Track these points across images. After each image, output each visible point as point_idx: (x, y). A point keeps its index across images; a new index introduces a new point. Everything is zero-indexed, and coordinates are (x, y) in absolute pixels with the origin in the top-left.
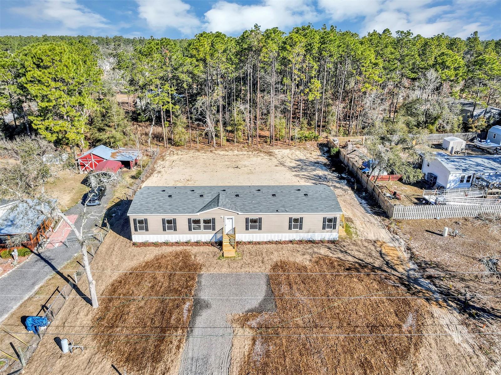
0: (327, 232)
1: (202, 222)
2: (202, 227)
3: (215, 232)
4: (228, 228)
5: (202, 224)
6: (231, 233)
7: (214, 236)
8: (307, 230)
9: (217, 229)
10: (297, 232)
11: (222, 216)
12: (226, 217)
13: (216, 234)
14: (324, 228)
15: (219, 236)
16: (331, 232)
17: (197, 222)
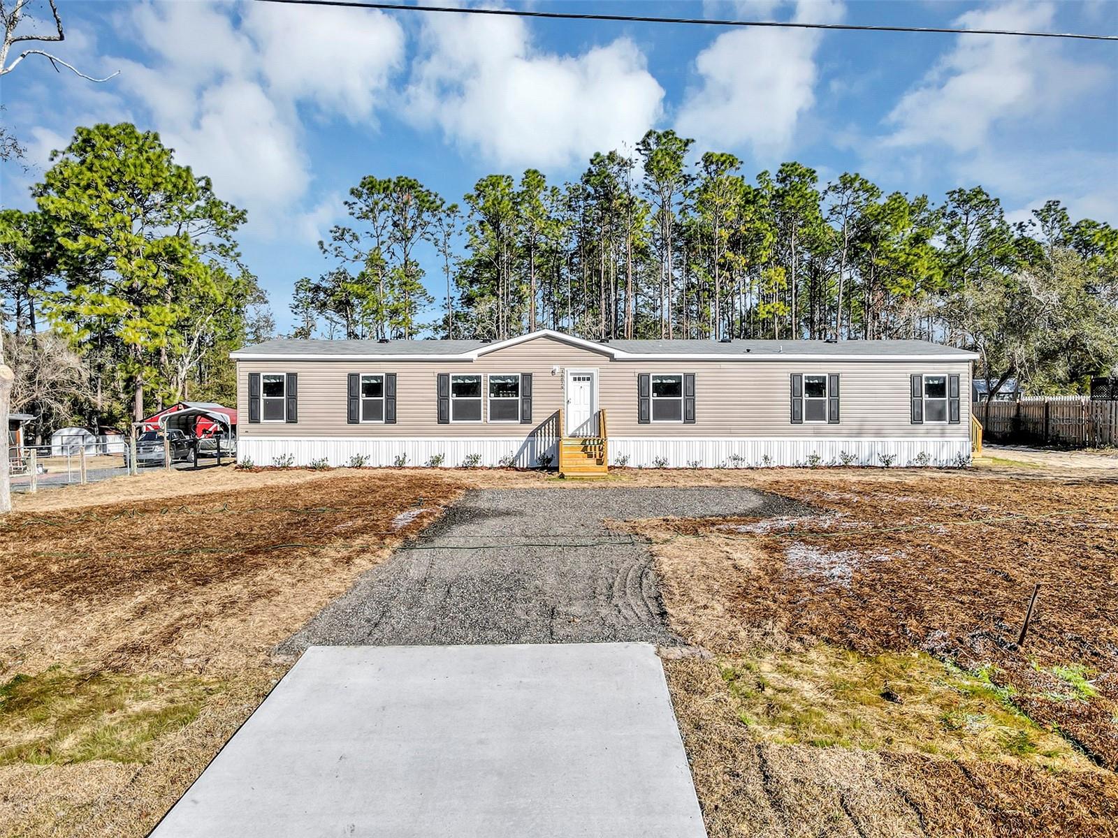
0: (928, 433)
1: (485, 388)
2: (486, 410)
3: (529, 428)
4: (576, 418)
5: (486, 398)
6: (588, 431)
7: (525, 445)
8: (855, 425)
9: (538, 419)
10: (817, 433)
11: (557, 369)
12: (571, 370)
13: (532, 434)
14: (916, 419)
15: (543, 445)
16: (943, 434)
17: (468, 388)
